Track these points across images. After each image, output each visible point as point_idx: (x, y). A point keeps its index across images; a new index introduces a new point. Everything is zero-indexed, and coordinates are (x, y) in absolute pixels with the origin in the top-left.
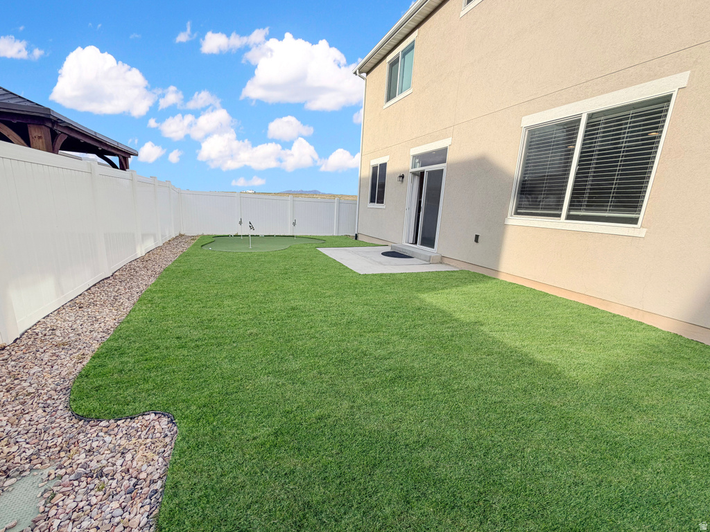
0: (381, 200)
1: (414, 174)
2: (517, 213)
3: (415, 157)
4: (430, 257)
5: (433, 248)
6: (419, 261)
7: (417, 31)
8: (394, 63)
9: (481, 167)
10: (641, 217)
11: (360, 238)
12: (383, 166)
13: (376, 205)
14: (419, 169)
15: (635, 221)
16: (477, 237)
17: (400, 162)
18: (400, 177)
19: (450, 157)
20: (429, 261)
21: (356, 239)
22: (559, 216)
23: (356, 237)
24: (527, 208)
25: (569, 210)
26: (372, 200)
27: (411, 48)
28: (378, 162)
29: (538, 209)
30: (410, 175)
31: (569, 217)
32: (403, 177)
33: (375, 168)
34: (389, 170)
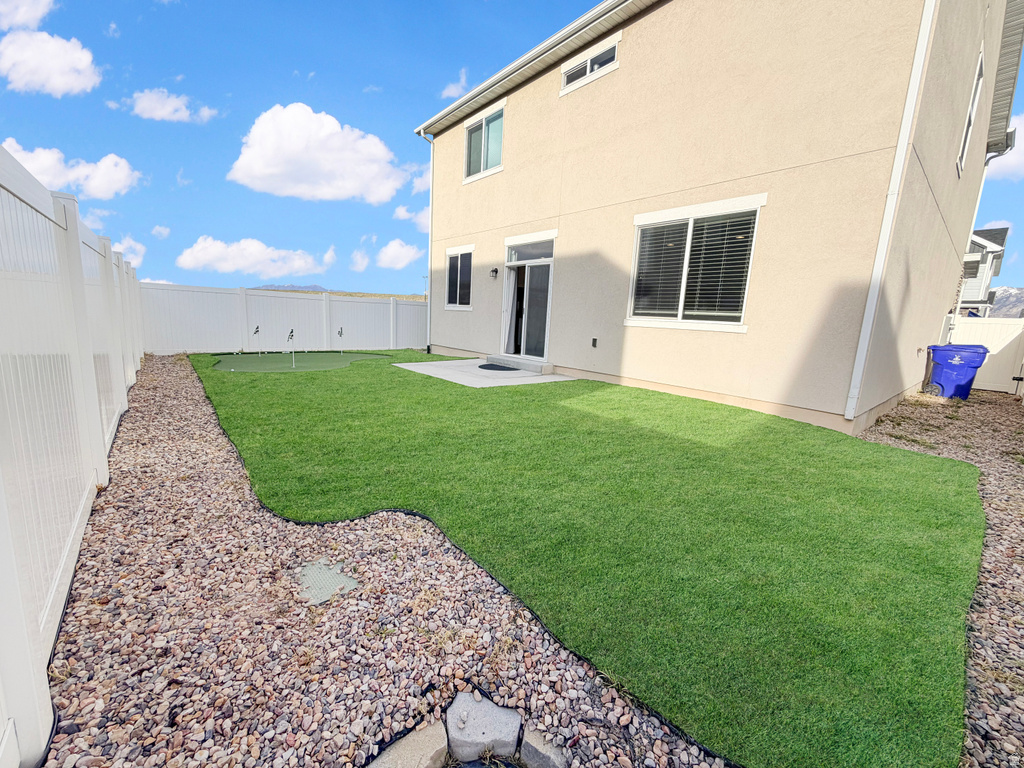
0: (465, 300)
1: (510, 268)
2: (635, 314)
3: (511, 248)
4: (542, 367)
5: (542, 355)
6: (529, 373)
7: (505, 99)
8: (475, 130)
9: (593, 264)
10: (743, 315)
11: (434, 351)
12: (467, 257)
13: (457, 307)
14: (516, 263)
15: (737, 319)
16: (595, 341)
17: (491, 252)
18: (493, 271)
19: (557, 251)
20: (541, 372)
21: (429, 352)
22: (676, 316)
23: (429, 350)
24: (643, 309)
25: (685, 309)
26: (452, 300)
27: (499, 115)
28: (458, 251)
29: (655, 309)
30: (506, 270)
31: (685, 317)
32: (496, 271)
33: (453, 260)
34: (474, 261)
